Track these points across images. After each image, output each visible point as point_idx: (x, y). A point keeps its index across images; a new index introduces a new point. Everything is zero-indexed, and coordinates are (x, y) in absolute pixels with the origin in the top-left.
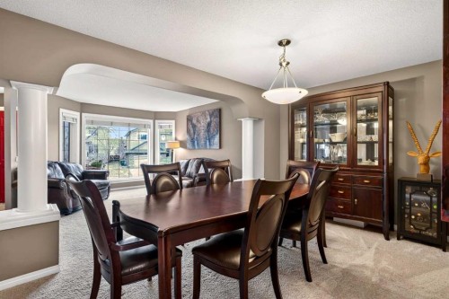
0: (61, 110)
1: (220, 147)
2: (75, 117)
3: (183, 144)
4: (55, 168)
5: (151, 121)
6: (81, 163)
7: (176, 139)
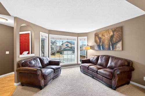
0: (41, 33)
1: (123, 49)
2: (46, 36)
3: (92, 47)
4: (37, 60)
5: (76, 38)
6: (49, 57)
7: (88, 45)
